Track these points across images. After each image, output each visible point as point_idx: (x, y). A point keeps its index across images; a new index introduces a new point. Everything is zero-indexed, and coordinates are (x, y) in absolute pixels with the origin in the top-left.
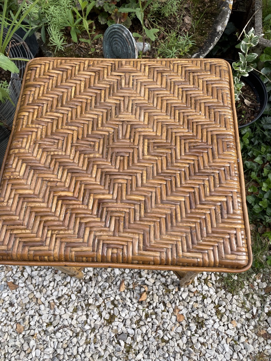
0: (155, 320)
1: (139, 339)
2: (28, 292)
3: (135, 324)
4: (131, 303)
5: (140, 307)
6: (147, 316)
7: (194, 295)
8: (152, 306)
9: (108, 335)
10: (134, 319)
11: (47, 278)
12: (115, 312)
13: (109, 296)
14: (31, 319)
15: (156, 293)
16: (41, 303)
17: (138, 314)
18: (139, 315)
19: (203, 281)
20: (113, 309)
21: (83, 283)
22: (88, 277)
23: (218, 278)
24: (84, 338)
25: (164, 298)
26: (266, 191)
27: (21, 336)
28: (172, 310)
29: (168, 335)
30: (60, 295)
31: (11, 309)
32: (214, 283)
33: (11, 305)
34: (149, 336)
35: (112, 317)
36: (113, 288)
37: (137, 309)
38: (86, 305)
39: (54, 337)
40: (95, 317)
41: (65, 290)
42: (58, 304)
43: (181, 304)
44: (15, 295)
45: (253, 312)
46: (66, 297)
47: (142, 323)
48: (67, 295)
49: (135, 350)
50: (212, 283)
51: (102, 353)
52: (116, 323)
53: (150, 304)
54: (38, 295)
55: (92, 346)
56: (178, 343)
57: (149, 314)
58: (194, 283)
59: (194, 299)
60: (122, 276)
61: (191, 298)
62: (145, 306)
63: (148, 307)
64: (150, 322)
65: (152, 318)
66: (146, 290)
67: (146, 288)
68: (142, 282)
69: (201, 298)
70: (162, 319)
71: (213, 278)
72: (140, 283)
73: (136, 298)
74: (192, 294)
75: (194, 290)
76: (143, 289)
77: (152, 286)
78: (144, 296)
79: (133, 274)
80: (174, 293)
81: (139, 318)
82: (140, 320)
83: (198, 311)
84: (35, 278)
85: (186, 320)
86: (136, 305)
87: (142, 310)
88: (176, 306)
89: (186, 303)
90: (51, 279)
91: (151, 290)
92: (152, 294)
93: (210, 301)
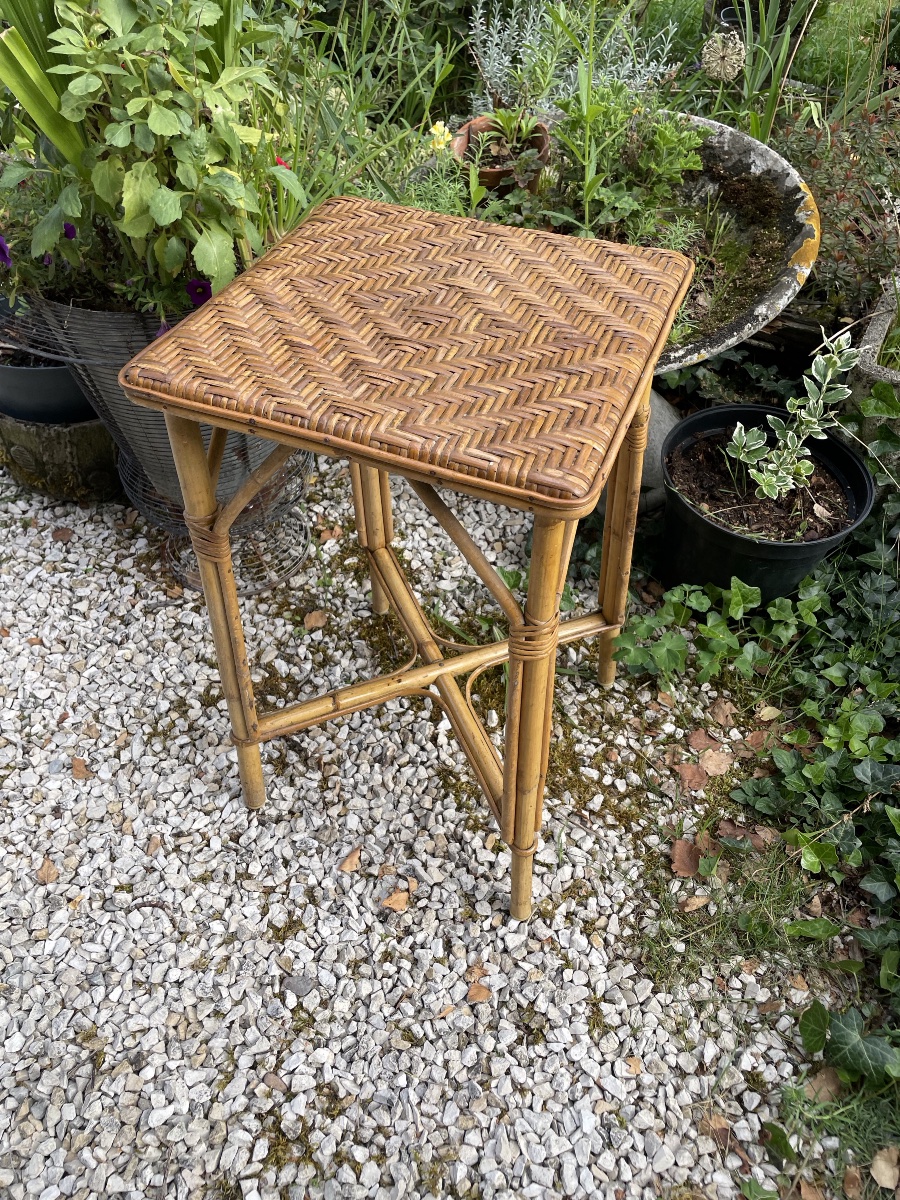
0: (405, 975)
1: (342, 1006)
2: (111, 795)
3: (348, 967)
4: (358, 907)
5: (379, 927)
6: (387, 956)
7: (542, 949)
8: (410, 939)
9: (263, 965)
10: (350, 952)
11: (172, 779)
12: (306, 915)
13: (308, 872)
14: (87, 859)
15: (437, 910)
16: (130, 831)
17: (365, 944)
19: (581, 924)
20: (304, 907)
21: (255, 822)
22: (273, 812)
23: (628, 932)
24: (196, 952)
25: (454, 929)
26: (833, 748)
27: (42, 891)
28: (465, 967)
29: (427, 1025)
30: (184, 828)
31: (49, 822)
32: (611, 939)
33: (57, 812)
34: (374, 1008)
35: (293, 925)
36: (325, 856)
37: (369, 929)
38: (239, 875)
39: (123, 920)
40: (247, 911)
41: (202, 821)
42: (170, 847)
43: (494, 958)
44: (77, 792)
45: (702, 1055)
46: (198, 838)
47: (365, 969)
48: (203, 836)
49: (317, 1033)
50: (605, 940)
51: (227, 1005)
52: (295, 943)
53: (408, 932)
54: (131, 810)
55: (209, 979)
56: (447, 1056)
57: (397, 954)
58: (552, 918)
59: (537, 959)
60: (361, 839)
61: (529, 953)
62: (392, 929)
63: (400, 940)
64: (390, 977)
65: (399, 969)
66: (412, 889)
67: (414, 884)
68: (407, 870)
69: (558, 963)
70: (426, 979)
71: (614, 926)
72: (401, 871)
73: (377, 902)
74: (535, 945)
75: (544, 932)
76: (403, 884)
77: (432, 887)
78: (399, 901)
79: (391, 843)
80: (486, 925)
81: (364, 955)
82: (366, 960)
83: (535, 990)
84: (143, 771)
85: (492, 1007)
86: (369, 918)
87: (381, 935)
88: (478, 961)
89: (509, 962)
90: (182, 785)
91: (426, 895)
92: (424, 909)
93: (581, 978)
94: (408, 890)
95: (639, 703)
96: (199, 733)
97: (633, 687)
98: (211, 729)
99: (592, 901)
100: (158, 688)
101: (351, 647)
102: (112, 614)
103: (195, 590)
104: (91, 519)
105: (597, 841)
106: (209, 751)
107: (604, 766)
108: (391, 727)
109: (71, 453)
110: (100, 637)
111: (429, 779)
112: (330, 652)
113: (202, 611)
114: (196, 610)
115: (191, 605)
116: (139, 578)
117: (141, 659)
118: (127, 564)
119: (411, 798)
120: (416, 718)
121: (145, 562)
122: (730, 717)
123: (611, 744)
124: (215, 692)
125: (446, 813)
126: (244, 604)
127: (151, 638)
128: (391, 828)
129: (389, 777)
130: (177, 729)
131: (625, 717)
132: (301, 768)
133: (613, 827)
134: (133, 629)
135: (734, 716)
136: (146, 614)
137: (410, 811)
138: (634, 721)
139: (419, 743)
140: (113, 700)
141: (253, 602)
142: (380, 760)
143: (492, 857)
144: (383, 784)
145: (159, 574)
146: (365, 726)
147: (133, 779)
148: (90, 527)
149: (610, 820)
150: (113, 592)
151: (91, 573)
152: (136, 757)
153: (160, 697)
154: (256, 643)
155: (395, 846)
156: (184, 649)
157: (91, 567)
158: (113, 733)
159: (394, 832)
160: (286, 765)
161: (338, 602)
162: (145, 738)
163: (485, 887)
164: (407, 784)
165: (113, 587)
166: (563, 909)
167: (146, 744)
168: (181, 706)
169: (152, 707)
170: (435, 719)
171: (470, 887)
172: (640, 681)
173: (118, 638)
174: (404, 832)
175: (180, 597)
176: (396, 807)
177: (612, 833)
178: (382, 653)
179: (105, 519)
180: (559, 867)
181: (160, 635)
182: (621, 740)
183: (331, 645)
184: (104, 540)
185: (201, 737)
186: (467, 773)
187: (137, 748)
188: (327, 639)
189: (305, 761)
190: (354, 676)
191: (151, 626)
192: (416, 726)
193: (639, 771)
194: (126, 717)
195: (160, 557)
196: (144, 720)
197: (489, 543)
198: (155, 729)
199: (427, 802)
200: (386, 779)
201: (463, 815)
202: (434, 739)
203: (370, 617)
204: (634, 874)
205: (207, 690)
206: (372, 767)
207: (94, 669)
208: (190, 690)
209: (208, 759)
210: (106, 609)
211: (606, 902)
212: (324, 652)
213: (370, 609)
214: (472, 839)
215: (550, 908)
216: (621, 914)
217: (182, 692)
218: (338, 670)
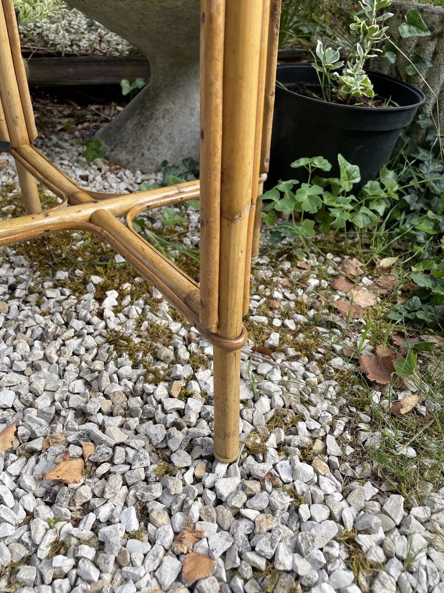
4: (13, 492)
5: (46, 512)
6: (59, 547)
7: (263, 488)
8: (91, 518)
15: (123, 474)
18: (27, 540)
19: (298, 451)
23: (350, 450)
25: (149, 490)
28: (171, 535)
32: (335, 461)
37: (31, 516)
43: (207, 513)
47: (26, 573)
50: (329, 463)
53: (87, 508)
57: (74, 541)
58: (265, 452)
59: (261, 501)
60: (19, 415)
61: (250, 497)
62: (65, 510)
63: (76, 523)
64: (66, 576)
65: (78, 559)
66: (87, 454)
67: (89, 448)
68: (80, 436)
69: (288, 500)
70: (118, 564)
71: (334, 448)
72: (71, 439)
73: (40, 479)
74: (255, 486)
75: (261, 469)
76: (75, 450)
77: (114, 448)
78: (72, 470)
79: (58, 413)
80: (189, 477)
81: (23, 552)
82: (27, 561)
83: (272, 541)
85: (220, 580)
86: (30, 502)
87: (48, 521)
88: (188, 524)
89: (228, 513)
91: (107, 458)
92: (106, 476)
93: (320, 512)
94: (82, 457)
95: (282, 270)
97: (274, 260)
99: (301, 425)
105: (284, 374)
107: (270, 313)
108: (52, 311)
111: (98, 346)
119: (79, 366)
120: (79, 300)
122: (359, 269)
123: (271, 297)
125: (122, 371)
128: (57, 396)
129: (52, 351)
131: (275, 279)
133: (296, 358)
135: (361, 267)
137: (79, 378)
138: (284, 281)
139: (84, 319)
142: (42, 338)
143: (180, 404)
144: (46, 358)
146: (23, 313)
149: (292, 352)
155: (63, 413)
159: (61, 401)
163: (179, 436)
164: (74, 354)
166: (272, 441)
170: (100, 299)
171: (161, 438)
172: (279, 255)
174: (72, 397)
176: (61, 377)
177: (296, 365)
178: (40, 262)
180: (254, 401)
182: (277, 295)
186: (139, 336)
192: (80, 306)
193: (303, 313)
199: (98, 365)
200: (48, 352)
201: (141, 371)
202: (101, 315)
204: (332, 393)
211: (314, 425)
214: (155, 390)
215: (258, 441)
216: (336, 433)
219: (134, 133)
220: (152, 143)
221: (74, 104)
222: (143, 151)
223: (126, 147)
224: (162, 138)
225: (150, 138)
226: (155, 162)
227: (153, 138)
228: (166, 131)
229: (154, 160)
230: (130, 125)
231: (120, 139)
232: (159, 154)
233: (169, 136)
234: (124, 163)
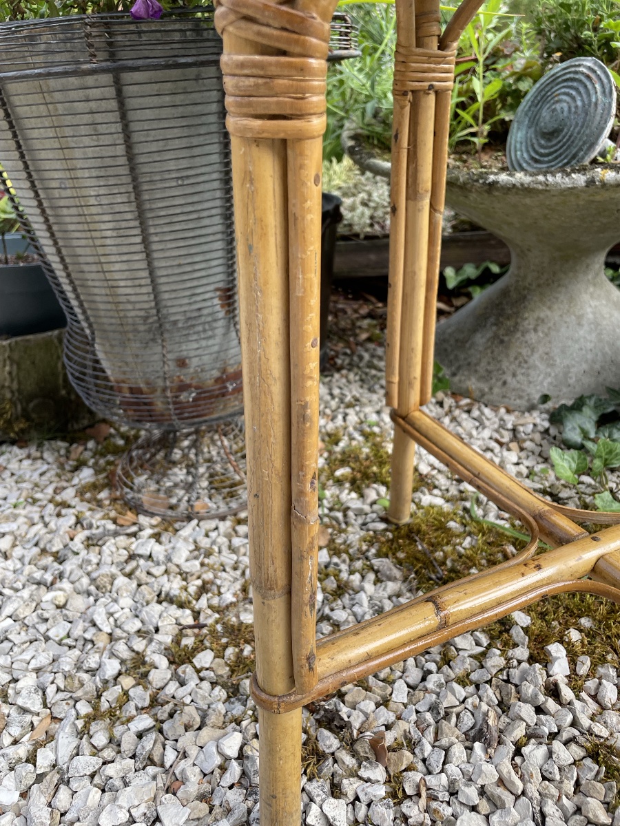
84: (74, 785)
90: (143, 809)
96: (168, 708)
98: (188, 700)
100: (102, 641)
101: (371, 568)
102: (44, 551)
103: (152, 515)
104: (29, 457)
106: (187, 740)
108: (474, 677)
109: (10, 373)
110: (23, 579)
111: (577, 764)
112: (344, 576)
113: (164, 538)
114: (157, 537)
115: (149, 531)
116: (82, 507)
117: (79, 603)
118: (69, 495)
120: (508, 660)
121: (89, 491)
124: (188, 641)
126: (217, 528)
127: (94, 575)
129: (507, 767)
130: (132, 705)
132: (349, 761)
134: (68, 567)
136: (88, 547)
139: (531, 700)
140: (33, 664)
141: (228, 523)
142: (477, 735)
144: (501, 782)
145: (107, 502)
146: (431, 679)
147: (56, 802)
148: (26, 463)
150: (46, 525)
151: (21, 506)
152: (63, 759)
153: (106, 654)
154: (239, 572)
156: (139, 585)
157: (22, 500)
158: (28, 718)
160: (321, 756)
161: (340, 515)
162: (80, 723)
164: (544, 778)
165: (47, 519)
167: (80, 734)
168: (138, 667)
169: (92, 672)
170: (539, 657)
173: (49, 577)
175: (134, 524)
178: (417, 572)
179: (46, 455)
181: (105, 570)
183: (344, 567)
184: (42, 475)
185: (171, 716)
187: (66, 741)
188: (335, 560)
189: (350, 745)
190: (388, 605)
191: (95, 560)
192: (514, 673)
194: (51, 690)
195: (110, 484)
196: (79, 693)
197: (501, 444)
198: (96, 708)
200: (502, 770)
202: (553, 691)
203: (386, 530)
205: (177, 641)
206: (470, 749)
207: (10, 621)
208: (151, 641)
209: (185, 755)
210: (36, 545)
212: (336, 576)
213: (383, 520)
217: (139, 645)
218: (363, 597)
219: (489, 351)
220: (519, 365)
221: (373, 299)
222: (504, 377)
223: (476, 371)
224: (535, 359)
225: (516, 358)
226: (524, 394)
227: (521, 359)
228: (541, 350)
229: (523, 391)
230: (480, 339)
231: (465, 359)
232: (530, 382)
233: (545, 357)
234: (476, 394)
